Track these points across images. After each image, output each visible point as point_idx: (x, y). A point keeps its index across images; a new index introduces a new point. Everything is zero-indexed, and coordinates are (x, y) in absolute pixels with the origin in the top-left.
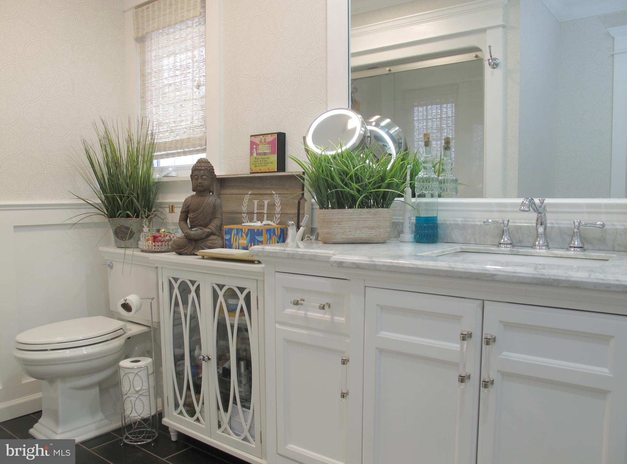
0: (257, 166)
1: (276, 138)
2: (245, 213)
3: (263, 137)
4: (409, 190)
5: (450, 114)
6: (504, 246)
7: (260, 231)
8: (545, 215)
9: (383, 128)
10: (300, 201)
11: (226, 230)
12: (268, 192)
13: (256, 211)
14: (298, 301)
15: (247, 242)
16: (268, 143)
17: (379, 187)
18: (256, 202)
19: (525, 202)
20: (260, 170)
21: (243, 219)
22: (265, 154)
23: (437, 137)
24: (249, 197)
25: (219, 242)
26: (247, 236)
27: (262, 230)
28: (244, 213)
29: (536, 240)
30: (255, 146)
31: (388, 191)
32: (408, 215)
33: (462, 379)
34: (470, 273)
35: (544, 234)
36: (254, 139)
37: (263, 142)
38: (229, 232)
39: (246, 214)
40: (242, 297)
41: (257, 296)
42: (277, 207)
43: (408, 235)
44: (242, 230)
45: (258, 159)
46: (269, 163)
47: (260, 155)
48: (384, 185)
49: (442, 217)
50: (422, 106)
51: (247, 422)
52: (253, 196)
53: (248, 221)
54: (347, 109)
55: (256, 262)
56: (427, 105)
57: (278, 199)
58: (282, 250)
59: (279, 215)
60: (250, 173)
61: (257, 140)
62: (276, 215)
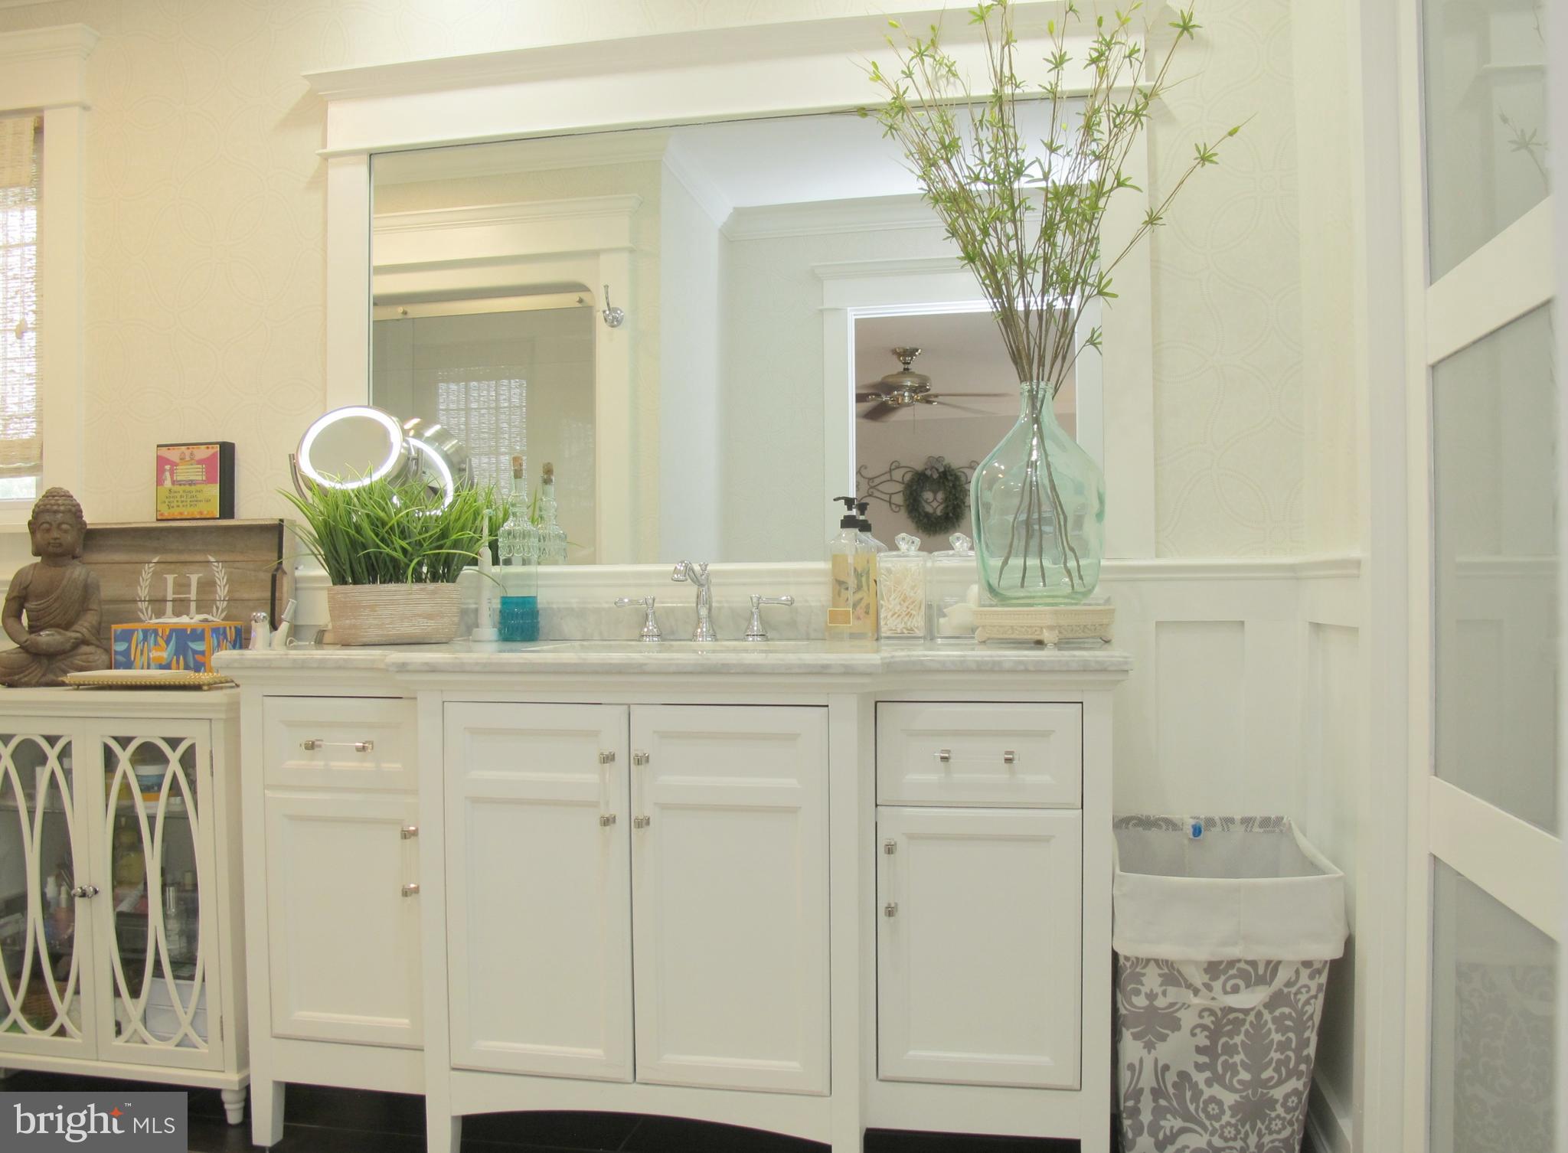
0: (173, 507)
1: (217, 452)
2: (145, 601)
3: (188, 448)
4: (487, 554)
5: (516, 401)
6: (648, 639)
7: (199, 632)
8: (709, 589)
9: (429, 441)
10: (276, 575)
11: (118, 633)
12: (199, 558)
13: (170, 596)
14: (313, 743)
15: (169, 655)
16: (200, 462)
17: (441, 547)
18: (170, 579)
19: (679, 567)
20: (181, 514)
21: (139, 613)
22: (191, 483)
23: (490, 447)
24: (152, 569)
25: (101, 657)
26: (168, 642)
27: (203, 631)
28: (141, 601)
29: (698, 626)
30: (168, 467)
31: (455, 554)
32: (486, 594)
33: (607, 821)
34: (611, 664)
35: (709, 617)
36: (164, 452)
37: (188, 458)
38: (127, 636)
39: (146, 603)
40: (174, 757)
41: (211, 752)
42: (220, 587)
43: (488, 630)
44: (156, 632)
45: (175, 492)
46: (200, 501)
47: (180, 485)
48: (448, 542)
49: (545, 598)
50: (457, 381)
51: (187, 1008)
52: (163, 566)
53: (152, 616)
54: (368, 406)
55: (205, 688)
56: (467, 380)
57: (221, 571)
58: (281, 655)
59: (225, 603)
60: (158, 520)
61: (173, 455)
62: (218, 603)
